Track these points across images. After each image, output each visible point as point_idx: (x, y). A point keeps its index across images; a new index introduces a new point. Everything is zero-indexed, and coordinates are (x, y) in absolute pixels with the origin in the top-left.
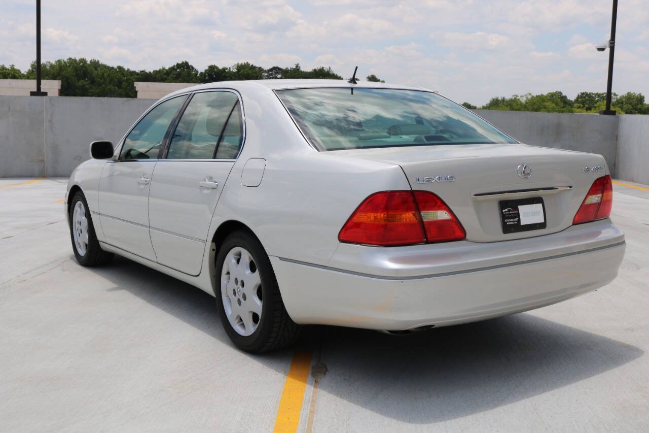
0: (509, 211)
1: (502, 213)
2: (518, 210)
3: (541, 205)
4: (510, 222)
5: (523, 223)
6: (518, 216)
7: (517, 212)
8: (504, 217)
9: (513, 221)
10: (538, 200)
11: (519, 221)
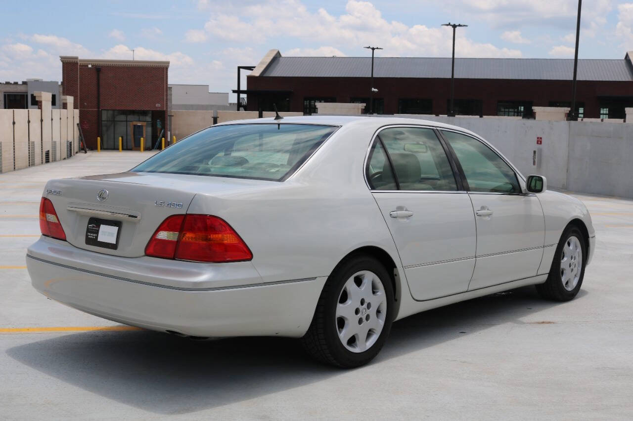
0: (93, 226)
1: (88, 226)
2: (99, 228)
3: (116, 228)
4: (91, 236)
5: (99, 239)
6: (97, 232)
7: (97, 229)
8: (88, 231)
9: (93, 236)
10: (117, 223)
11: (97, 237)
